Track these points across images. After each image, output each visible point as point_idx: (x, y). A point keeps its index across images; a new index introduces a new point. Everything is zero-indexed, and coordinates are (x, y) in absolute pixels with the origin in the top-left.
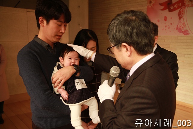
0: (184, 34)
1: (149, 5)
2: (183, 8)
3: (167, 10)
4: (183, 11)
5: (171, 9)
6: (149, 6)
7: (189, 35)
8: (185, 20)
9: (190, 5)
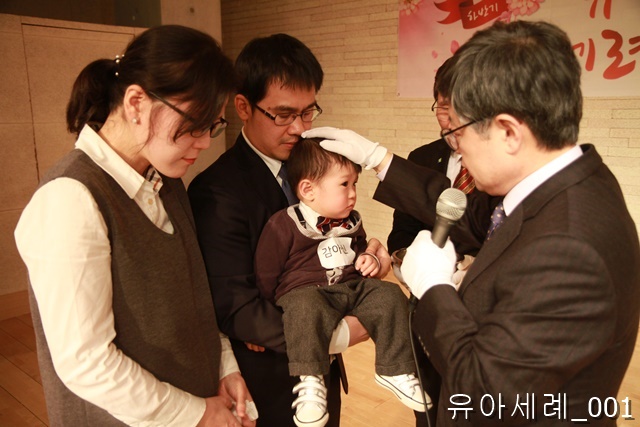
1: (405, 7)
3: (460, 23)
5: (471, 19)
6: (404, 10)
9: (524, 11)
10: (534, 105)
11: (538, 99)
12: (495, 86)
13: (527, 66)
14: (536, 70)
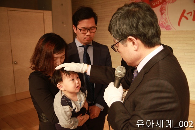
0: (167, 29)
2: (164, 4)
4: (164, 7)
5: (153, 5)
7: (171, 30)
8: (167, 16)
9: (171, 1)
10: (140, 32)
11: (141, 29)
12: (125, 26)
13: (135, 18)
14: (139, 19)
